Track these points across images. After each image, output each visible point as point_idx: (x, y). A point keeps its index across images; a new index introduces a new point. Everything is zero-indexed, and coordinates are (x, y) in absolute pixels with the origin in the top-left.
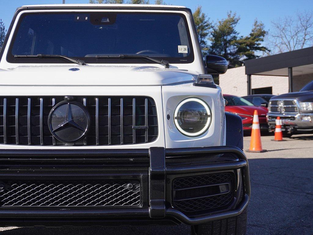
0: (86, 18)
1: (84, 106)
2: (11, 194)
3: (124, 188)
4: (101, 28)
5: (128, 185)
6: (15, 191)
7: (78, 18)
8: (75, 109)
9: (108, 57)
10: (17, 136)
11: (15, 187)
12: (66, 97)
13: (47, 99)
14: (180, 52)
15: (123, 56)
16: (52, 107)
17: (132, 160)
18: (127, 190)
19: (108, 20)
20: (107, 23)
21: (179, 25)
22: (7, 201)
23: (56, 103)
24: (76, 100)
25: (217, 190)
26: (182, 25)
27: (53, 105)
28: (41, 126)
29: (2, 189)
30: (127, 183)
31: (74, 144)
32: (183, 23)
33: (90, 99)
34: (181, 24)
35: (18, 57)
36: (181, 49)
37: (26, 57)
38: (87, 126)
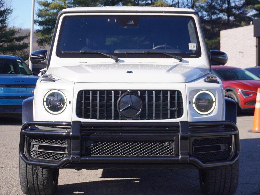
0: (116, 21)
1: (139, 96)
2: (97, 148)
3: (164, 145)
4: (126, 27)
5: (167, 143)
6: (100, 147)
7: (109, 20)
8: (134, 97)
9: (134, 53)
10: (98, 114)
11: (100, 144)
12: (128, 91)
13: (117, 92)
14: (190, 48)
15: (146, 53)
16: (119, 96)
17: (167, 128)
18: (165, 147)
19: (133, 22)
20: (132, 25)
21: (189, 25)
22: (94, 152)
23: (122, 94)
24: (134, 92)
25: (219, 148)
26: (191, 26)
27: (120, 95)
28: (113, 108)
29: (92, 145)
30: (166, 142)
31: (132, 119)
32: (192, 25)
33: (143, 92)
34: (191, 24)
35: (65, 53)
36: (191, 46)
37: (71, 53)
38: (141, 108)
